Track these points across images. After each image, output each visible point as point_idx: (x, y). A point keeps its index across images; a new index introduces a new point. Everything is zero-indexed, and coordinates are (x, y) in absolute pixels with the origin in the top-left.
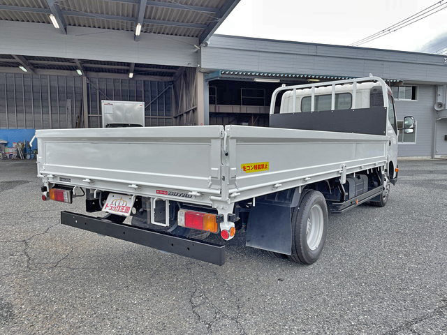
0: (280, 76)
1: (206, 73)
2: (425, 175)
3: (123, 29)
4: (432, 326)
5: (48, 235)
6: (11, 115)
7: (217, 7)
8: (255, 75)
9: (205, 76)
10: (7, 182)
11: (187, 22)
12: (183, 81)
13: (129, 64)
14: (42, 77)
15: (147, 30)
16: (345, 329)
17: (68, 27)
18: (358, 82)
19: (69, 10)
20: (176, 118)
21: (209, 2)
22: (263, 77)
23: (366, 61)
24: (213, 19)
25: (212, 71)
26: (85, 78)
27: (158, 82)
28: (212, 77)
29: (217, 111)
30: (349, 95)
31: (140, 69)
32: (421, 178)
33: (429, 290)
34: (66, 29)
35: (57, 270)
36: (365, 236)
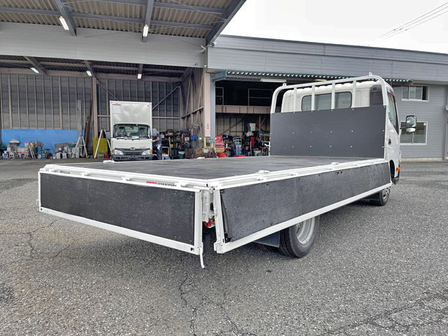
0: (286, 77)
1: (213, 73)
2: (433, 176)
3: (131, 31)
4: (411, 316)
5: (52, 228)
6: (23, 116)
7: (223, 8)
8: (261, 75)
9: (211, 76)
10: (17, 180)
11: (194, 23)
12: (190, 82)
13: (137, 65)
14: (54, 78)
15: (154, 31)
16: (325, 315)
17: (78, 29)
18: (357, 81)
19: (79, 12)
20: (183, 118)
21: (215, 3)
22: (270, 77)
23: (375, 61)
24: (220, 20)
25: (218, 72)
26: (94, 79)
27: (166, 83)
28: (219, 77)
29: (224, 112)
30: (349, 94)
31: (148, 70)
32: (427, 179)
33: (414, 283)
34: (75, 31)
35: (57, 260)
36: (360, 233)
